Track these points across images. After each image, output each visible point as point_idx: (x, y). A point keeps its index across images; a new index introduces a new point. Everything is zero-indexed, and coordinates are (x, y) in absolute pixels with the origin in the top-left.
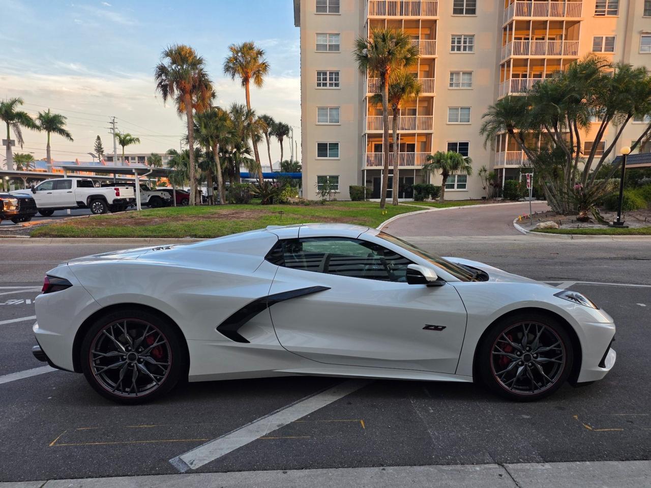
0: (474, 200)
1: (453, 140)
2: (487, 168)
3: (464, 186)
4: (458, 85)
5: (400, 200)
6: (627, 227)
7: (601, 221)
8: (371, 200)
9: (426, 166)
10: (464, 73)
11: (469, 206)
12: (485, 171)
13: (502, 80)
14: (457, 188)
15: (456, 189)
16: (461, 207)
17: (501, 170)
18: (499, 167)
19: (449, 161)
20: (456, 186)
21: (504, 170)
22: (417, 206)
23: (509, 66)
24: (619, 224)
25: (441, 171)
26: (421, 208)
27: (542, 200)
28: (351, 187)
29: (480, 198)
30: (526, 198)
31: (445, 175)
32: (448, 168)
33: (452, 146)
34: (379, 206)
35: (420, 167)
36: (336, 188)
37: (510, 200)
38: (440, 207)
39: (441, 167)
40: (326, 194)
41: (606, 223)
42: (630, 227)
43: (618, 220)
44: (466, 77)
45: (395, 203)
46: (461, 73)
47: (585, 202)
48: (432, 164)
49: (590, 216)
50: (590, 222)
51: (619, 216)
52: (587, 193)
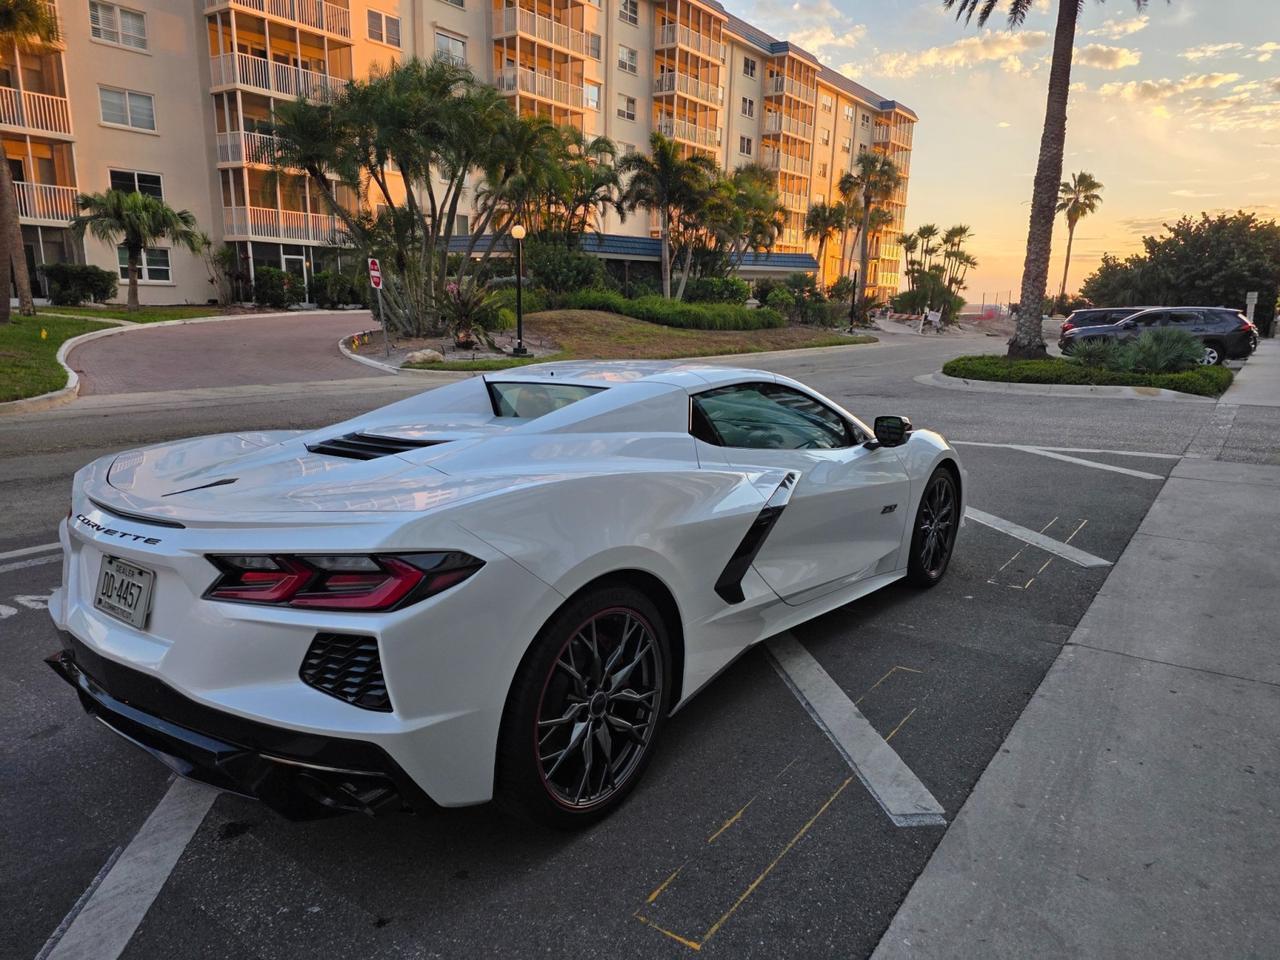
1: (123, 167)
2: (211, 237)
3: (164, 275)
4: (112, 35)
5: (38, 302)
6: (532, 356)
7: (492, 346)
9: (80, 224)
10: (125, 12)
11: (200, 320)
12: (209, 244)
13: (216, 51)
14: (151, 278)
15: (145, 279)
16: (188, 321)
17: (243, 244)
18: (237, 237)
19: (144, 214)
20: (145, 273)
21: (250, 246)
22: (89, 318)
23: (227, 23)
24: (519, 351)
25: (121, 237)
26: (100, 323)
27: (327, 309)
29: (205, 302)
30: (302, 304)
31: (132, 247)
32: (144, 230)
33: (122, 180)
35: (64, 223)
37: (272, 307)
38: (143, 322)
39: (123, 227)
41: (499, 351)
42: (536, 356)
43: (520, 344)
44: (130, 21)
45: (28, 312)
46: (117, 10)
47: (467, 316)
48: (95, 217)
49: (474, 338)
50: (477, 349)
51: (520, 338)
52: (469, 300)
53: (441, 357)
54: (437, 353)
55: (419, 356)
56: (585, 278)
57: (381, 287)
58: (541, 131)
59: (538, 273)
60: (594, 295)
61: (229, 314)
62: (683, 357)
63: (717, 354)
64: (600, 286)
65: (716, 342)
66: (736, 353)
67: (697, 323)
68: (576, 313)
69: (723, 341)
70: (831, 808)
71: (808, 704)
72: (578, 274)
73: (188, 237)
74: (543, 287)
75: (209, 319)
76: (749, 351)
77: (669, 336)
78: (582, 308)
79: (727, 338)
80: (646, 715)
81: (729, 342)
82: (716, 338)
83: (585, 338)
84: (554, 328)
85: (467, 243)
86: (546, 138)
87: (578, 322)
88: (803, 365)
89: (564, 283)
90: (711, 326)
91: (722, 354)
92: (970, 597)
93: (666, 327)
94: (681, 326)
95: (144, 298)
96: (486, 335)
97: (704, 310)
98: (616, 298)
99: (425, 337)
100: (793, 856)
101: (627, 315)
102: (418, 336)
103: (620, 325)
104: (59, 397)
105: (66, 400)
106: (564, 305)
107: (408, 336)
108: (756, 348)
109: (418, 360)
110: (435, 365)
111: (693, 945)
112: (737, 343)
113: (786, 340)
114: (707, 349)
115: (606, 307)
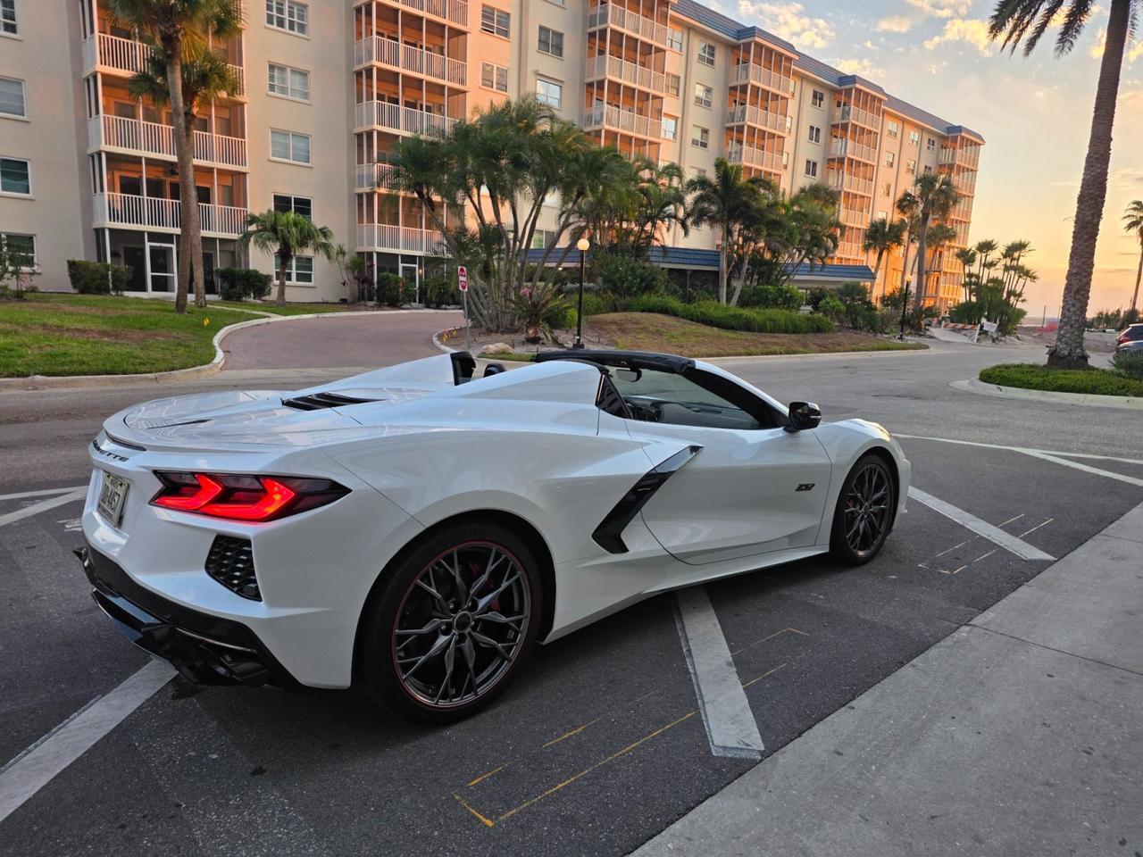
0: (332, 303)
1: (284, 192)
2: (346, 248)
3: (308, 278)
4: (283, 90)
5: (209, 297)
7: (555, 342)
8: (126, 294)
9: (247, 236)
10: (294, 71)
11: (331, 315)
12: (344, 253)
13: (360, 100)
14: (298, 280)
15: (294, 281)
16: (321, 315)
17: (370, 254)
18: (366, 249)
19: (294, 229)
20: (294, 276)
21: (375, 255)
22: (246, 311)
23: (370, 77)
24: (577, 346)
25: (276, 247)
26: (252, 315)
27: (432, 308)
28: (72, 265)
29: (338, 301)
30: (413, 304)
31: (284, 256)
32: (293, 242)
33: (282, 203)
34: (174, 307)
35: (235, 236)
36: (30, 262)
37: (388, 305)
38: (286, 315)
39: (277, 239)
40: (7, 275)
41: (561, 346)
43: (579, 340)
44: (297, 78)
45: (201, 304)
46: (289, 70)
47: (536, 315)
48: (258, 231)
49: (541, 335)
50: (543, 344)
51: (579, 335)
52: (539, 303)
53: (511, 350)
54: (507, 346)
55: (492, 348)
56: (648, 285)
57: (466, 290)
58: (610, 159)
59: (606, 281)
60: (654, 299)
61: (354, 311)
62: (728, 355)
63: (762, 354)
64: (661, 292)
65: (761, 343)
66: (781, 353)
67: (747, 326)
68: (637, 315)
69: (768, 343)
70: (662, 735)
71: (689, 651)
72: (642, 281)
73: (326, 247)
74: (609, 292)
75: (337, 314)
76: (795, 353)
77: (719, 337)
78: (643, 311)
79: (774, 340)
80: (516, 636)
81: (772, 344)
82: (763, 340)
83: (640, 336)
84: (614, 327)
85: (542, 255)
86: (614, 164)
87: (636, 323)
88: (846, 367)
89: (629, 289)
90: (761, 329)
91: (767, 354)
92: (894, 577)
93: (715, 329)
94: (732, 328)
95: (291, 296)
96: (551, 332)
97: (755, 315)
98: (675, 303)
99: (503, 333)
100: (608, 767)
101: (683, 317)
102: (497, 332)
103: (675, 326)
104: (205, 370)
105: (210, 373)
106: (627, 308)
107: (489, 331)
108: (801, 349)
109: (492, 352)
110: (504, 356)
111: (489, 823)
112: (784, 344)
113: (834, 344)
114: (752, 349)
115: (664, 311)
